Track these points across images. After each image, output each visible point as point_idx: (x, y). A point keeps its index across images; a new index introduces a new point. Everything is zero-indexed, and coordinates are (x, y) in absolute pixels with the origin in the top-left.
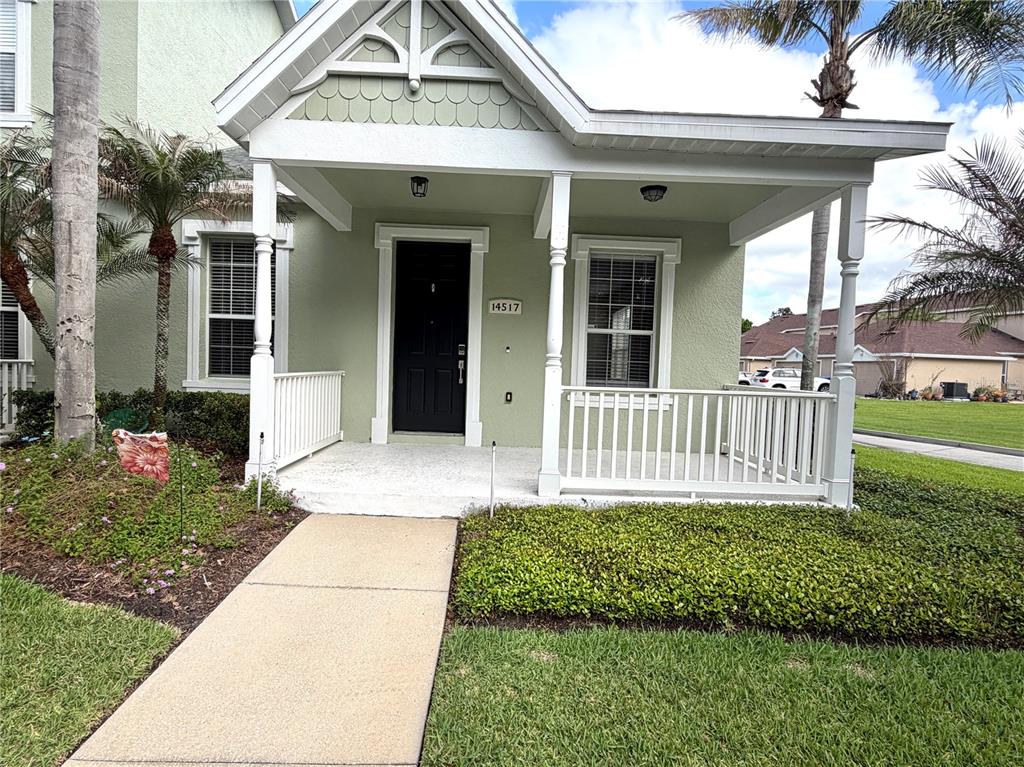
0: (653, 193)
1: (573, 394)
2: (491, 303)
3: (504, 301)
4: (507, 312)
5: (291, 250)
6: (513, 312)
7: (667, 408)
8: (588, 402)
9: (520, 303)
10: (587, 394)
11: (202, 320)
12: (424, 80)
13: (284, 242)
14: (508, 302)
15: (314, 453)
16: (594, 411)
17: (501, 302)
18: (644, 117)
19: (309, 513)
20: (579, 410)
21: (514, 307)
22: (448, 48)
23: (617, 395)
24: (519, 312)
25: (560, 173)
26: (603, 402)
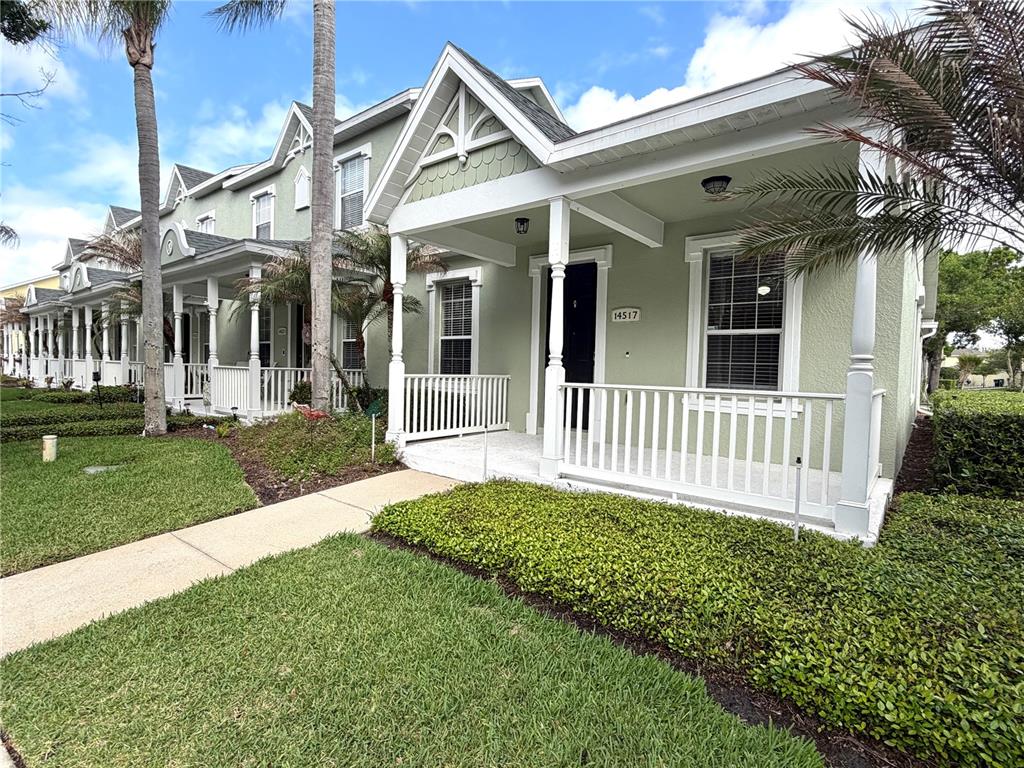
0: (718, 184)
1: (686, 395)
2: (614, 312)
3: (624, 310)
4: (627, 319)
5: (481, 286)
6: (632, 319)
7: (795, 416)
8: (702, 406)
9: (638, 310)
10: (702, 397)
11: (436, 340)
12: (470, 153)
13: (476, 281)
14: (628, 310)
15: (464, 435)
16: (709, 415)
17: (622, 311)
18: (596, 134)
19: (408, 468)
20: (694, 414)
21: (633, 315)
22: (483, 124)
23: (718, 398)
24: (637, 318)
25: (555, 199)
26: (717, 406)
